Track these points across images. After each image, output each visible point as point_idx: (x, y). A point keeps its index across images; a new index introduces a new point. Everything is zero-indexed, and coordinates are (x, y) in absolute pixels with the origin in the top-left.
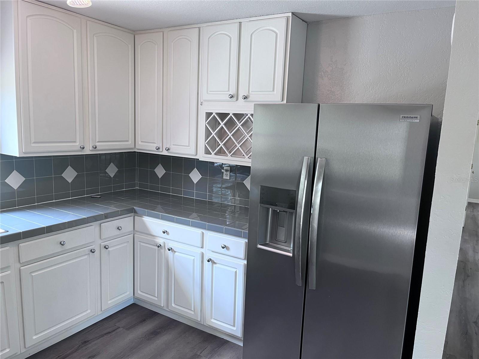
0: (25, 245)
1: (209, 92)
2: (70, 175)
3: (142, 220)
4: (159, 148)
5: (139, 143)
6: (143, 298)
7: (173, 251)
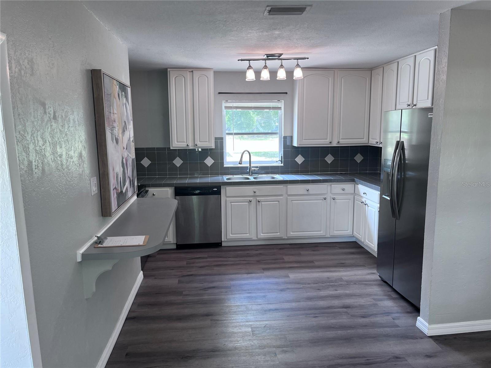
0: (290, 187)
1: (400, 104)
2: (329, 159)
3: (358, 186)
4: (378, 143)
5: (370, 140)
6: (357, 237)
7: (368, 206)
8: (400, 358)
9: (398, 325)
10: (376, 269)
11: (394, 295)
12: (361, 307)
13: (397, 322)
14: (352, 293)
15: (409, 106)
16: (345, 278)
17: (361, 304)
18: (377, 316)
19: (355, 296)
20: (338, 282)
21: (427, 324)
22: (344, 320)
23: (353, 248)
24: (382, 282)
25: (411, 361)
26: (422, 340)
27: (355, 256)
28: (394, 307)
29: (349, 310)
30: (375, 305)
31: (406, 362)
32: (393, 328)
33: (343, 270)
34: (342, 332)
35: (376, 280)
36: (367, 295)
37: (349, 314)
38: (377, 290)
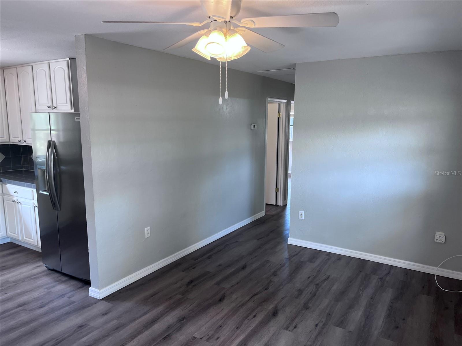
1: (40, 105)
3: (6, 186)
4: (21, 141)
5: (11, 138)
6: (12, 236)
7: (21, 204)
8: (83, 326)
9: (74, 301)
10: (42, 261)
11: (64, 278)
12: (37, 299)
13: (72, 299)
14: (23, 291)
15: (49, 108)
16: (11, 280)
17: (35, 297)
18: (53, 301)
19: (27, 292)
20: (6, 285)
21: (97, 290)
22: (24, 317)
23: (10, 249)
24: (50, 271)
25: (93, 324)
26: (96, 304)
27: (15, 256)
28: (66, 288)
29: (26, 307)
30: (49, 293)
31: (89, 327)
32: (71, 305)
33: (8, 273)
34: (25, 328)
35: (44, 271)
36: (39, 287)
37: (27, 310)
38: (46, 280)
